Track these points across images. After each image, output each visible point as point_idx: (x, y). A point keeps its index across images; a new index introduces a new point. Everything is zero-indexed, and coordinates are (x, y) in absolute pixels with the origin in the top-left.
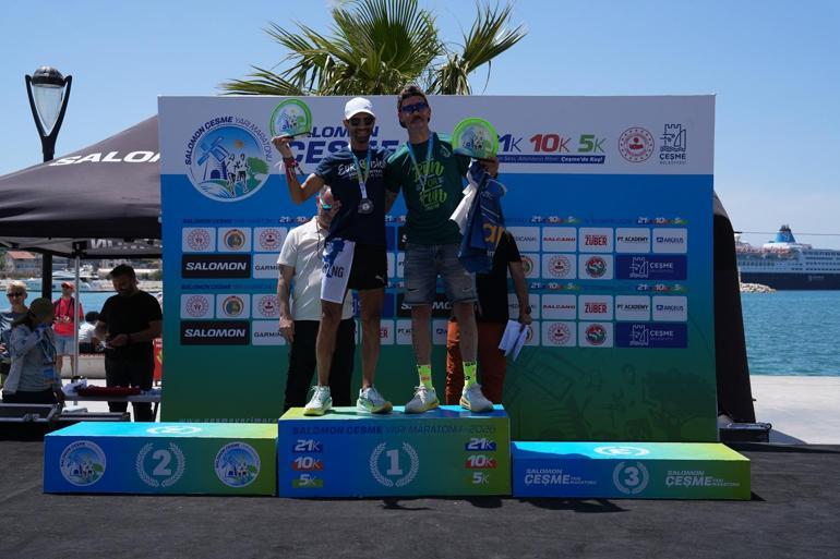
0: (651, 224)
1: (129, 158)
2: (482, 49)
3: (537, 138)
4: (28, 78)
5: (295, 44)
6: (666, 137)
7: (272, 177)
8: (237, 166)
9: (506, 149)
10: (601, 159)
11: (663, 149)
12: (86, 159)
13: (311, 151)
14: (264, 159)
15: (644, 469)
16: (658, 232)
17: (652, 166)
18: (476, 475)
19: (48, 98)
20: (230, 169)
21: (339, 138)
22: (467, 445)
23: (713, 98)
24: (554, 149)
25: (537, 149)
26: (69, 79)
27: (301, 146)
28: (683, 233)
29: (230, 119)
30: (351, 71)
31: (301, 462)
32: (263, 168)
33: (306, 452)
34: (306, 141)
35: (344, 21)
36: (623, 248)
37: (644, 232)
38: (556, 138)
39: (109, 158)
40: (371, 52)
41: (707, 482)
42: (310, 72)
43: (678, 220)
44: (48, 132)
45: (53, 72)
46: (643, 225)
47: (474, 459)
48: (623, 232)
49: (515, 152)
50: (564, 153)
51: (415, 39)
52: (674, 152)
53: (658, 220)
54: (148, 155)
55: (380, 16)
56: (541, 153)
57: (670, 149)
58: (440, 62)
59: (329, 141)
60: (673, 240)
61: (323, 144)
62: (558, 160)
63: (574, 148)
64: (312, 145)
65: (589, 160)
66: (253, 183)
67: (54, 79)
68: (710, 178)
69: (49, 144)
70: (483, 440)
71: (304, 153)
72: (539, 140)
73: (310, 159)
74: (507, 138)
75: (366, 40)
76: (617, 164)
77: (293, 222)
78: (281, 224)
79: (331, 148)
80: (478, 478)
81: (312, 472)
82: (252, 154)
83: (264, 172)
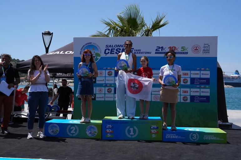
0: (200, 70)
1: (66, 53)
2: (157, 26)
3: (170, 47)
4: (43, 33)
5: (108, 24)
6: (204, 47)
7: (102, 58)
9: (162, 50)
10: (187, 53)
11: (203, 50)
12: (56, 53)
13: (111, 51)
14: (99, 53)
15: (198, 135)
16: (202, 72)
17: (201, 55)
18: (153, 135)
19: (47, 38)
21: (118, 48)
22: (151, 127)
23: (217, 37)
24: (175, 50)
26: (52, 33)
27: (109, 50)
28: (209, 72)
29: (91, 43)
30: (122, 31)
31: (108, 131)
32: (99, 55)
33: (109, 128)
34: (110, 48)
35: (121, 19)
36: (193, 76)
37: (198, 72)
38: (175, 47)
39: (61, 53)
40: (127, 25)
41: (215, 138)
42: (112, 31)
43: (207, 69)
44: (47, 47)
45: (48, 32)
46: (198, 70)
47: (153, 131)
48: (192, 72)
49: (164, 51)
50: (177, 51)
51: (139, 22)
52: (206, 51)
53: (202, 69)
54: (71, 52)
55: (130, 16)
57: (205, 50)
58: (145, 28)
59: (116, 48)
60: (206, 74)
61: (114, 49)
63: (180, 50)
64: (112, 49)
65: (184, 53)
66: (97, 59)
67: (49, 34)
68: (216, 58)
69: (47, 50)
70: (155, 126)
71: (110, 51)
73: (111, 53)
74: (162, 47)
75: (126, 22)
76: (191, 54)
77: (107, 69)
78: (104, 70)
79: (117, 50)
80: (154, 136)
81: (110, 133)
82: (96, 52)
83: (100, 56)
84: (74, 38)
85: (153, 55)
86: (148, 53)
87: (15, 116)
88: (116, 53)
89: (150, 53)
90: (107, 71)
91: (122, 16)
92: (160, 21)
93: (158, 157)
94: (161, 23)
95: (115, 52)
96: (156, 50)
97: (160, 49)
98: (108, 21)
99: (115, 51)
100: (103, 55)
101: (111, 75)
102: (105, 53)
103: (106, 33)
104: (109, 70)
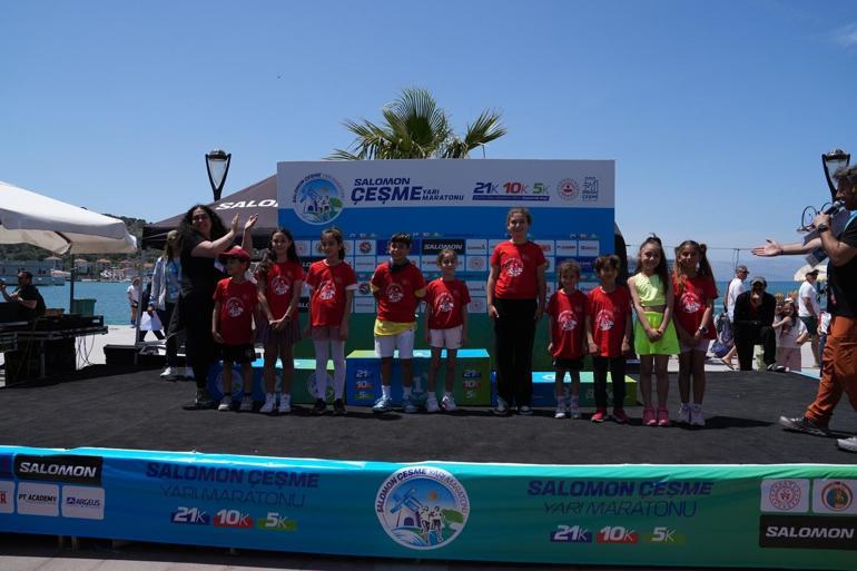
0: (578, 238)
1: (261, 204)
2: (478, 136)
3: (508, 185)
4: (207, 156)
5: (361, 132)
6: (586, 185)
7: (345, 210)
8: (324, 203)
9: (488, 191)
10: (547, 198)
11: (584, 192)
12: (236, 205)
13: (369, 193)
14: (339, 198)
16: (582, 243)
17: (578, 202)
19: (218, 167)
20: (320, 205)
21: (385, 185)
23: (613, 162)
24: (518, 191)
25: (507, 192)
26: (230, 155)
27: (363, 191)
28: (596, 244)
29: (319, 175)
30: (393, 146)
31: (360, 384)
32: (339, 204)
33: (363, 378)
34: (365, 187)
35: (391, 118)
36: (561, 253)
37: (573, 243)
38: (519, 185)
39: (250, 205)
40: (405, 133)
42: (370, 147)
43: (593, 236)
44: (217, 187)
45: (220, 152)
46: (573, 239)
47: (468, 383)
48: (559, 243)
49: (494, 194)
50: (524, 194)
51: (434, 126)
52: (591, 194)
53: (582, 236)
54: (273, 202)
55: (412, 112)
56: (510, 194)
57: (588, 192)
58: (450, 141)
59: (379, 187)
60: (591, 248)
61: (376, 189)
62: (520, 198)
63: (530, 191)
64: (369, 189)
65: (540, 199)
66: (333, 213)
67: (221, 156)
68: (612, 210)
69: (217, 193)
70: (474, 372)
71: (364, 194)
72: (509, 186)
73: (368, 199)
74: (490, 184)
75: (403, 127)
76: (556, 201)
77: (357, 237)
78: (350, 239)
79: (381, 191)
80: (470, 394)
81: (366, 390)
82: (332, 196)
83: (340, 206)
84: (279, 164)
85: (468, 202)
86: (456, 198)
87: (142, 352)
88: (380, 198)
89: (461, 198)
90: (359, 242)
91: (395, 112)
92: (486, 127)
93: (481, 444)
94: (490, 132)
95: (376, 196)
96: (475, 191)
97: (485, 190)
98: (361, 124)
99: (378, 194)
100: (348, 203)
101: (369, 250)
102: (353, 198)
103: (356, 155)
104: (361, 239)
